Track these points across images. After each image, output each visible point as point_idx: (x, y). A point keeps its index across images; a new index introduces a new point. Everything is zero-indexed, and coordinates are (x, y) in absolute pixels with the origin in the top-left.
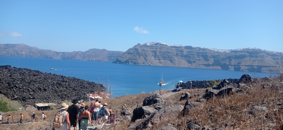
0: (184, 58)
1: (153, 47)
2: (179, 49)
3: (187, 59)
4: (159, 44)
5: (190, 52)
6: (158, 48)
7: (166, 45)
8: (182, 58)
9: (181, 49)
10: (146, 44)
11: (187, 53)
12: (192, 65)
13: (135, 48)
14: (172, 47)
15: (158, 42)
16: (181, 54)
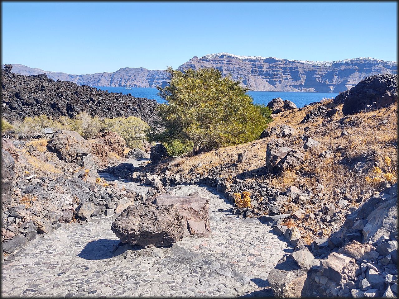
0: (264, 77)
1: (218, 62)
2: (256, 63)
3: (268, 78)
4: (225, 56)
5: (273, 67)
6: (224, 62)
7: (237, 58)
8: (260, 77)
9: (259, 63)
10: (205, 57)
11: (268, 70)
12: (275, 87)
13: (189, 64)
14: (244, 60)
15: (224, 53)
16: (259, 71)
